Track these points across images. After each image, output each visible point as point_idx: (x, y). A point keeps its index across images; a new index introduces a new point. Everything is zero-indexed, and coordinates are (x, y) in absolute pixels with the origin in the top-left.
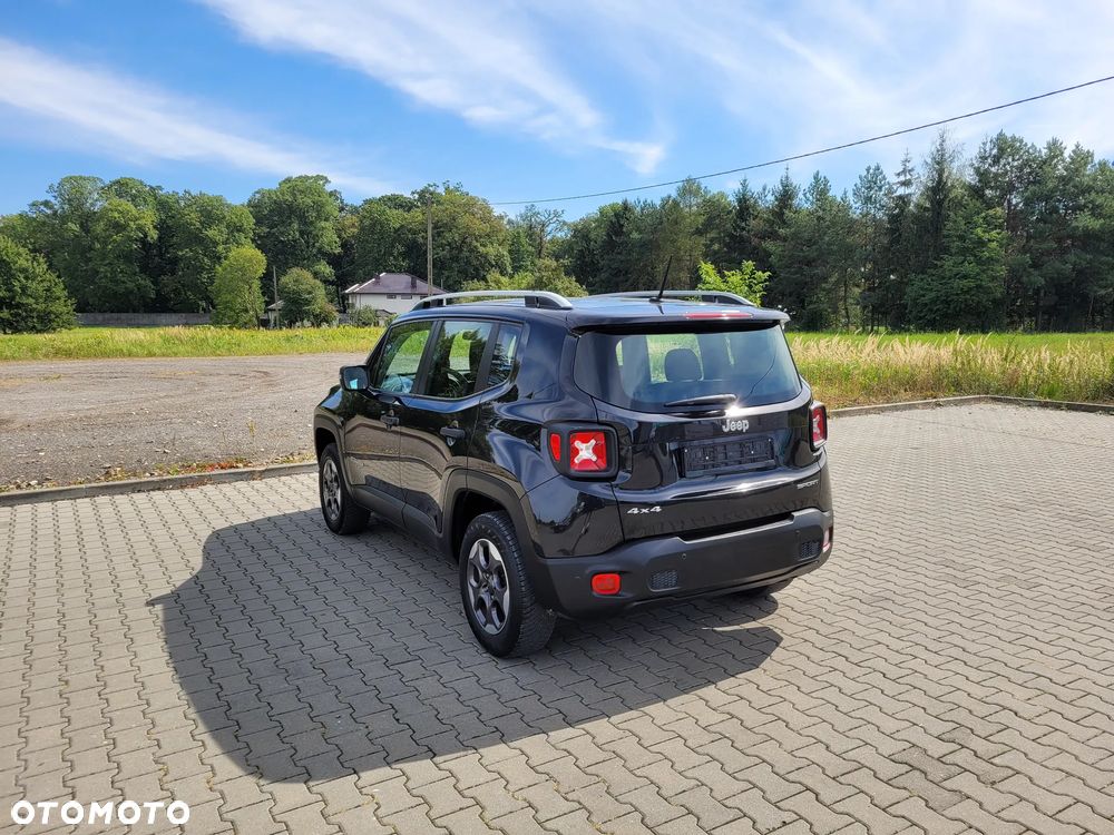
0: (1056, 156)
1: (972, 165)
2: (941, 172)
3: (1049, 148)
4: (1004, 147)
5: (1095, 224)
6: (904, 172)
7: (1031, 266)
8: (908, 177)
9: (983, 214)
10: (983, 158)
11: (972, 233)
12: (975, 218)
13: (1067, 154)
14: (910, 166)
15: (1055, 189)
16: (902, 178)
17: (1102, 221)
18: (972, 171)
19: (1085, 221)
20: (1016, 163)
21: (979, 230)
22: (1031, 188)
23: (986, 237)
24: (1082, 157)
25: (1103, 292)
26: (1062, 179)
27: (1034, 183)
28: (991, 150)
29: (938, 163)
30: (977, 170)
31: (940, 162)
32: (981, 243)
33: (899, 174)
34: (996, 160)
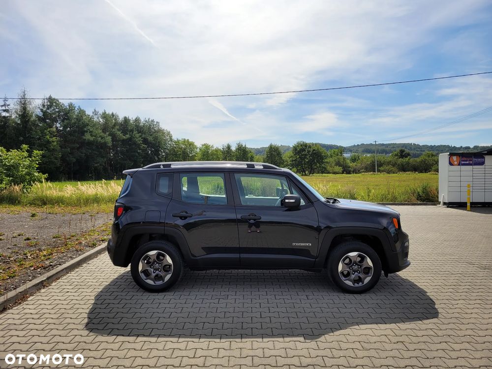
0: (72, 110)
1: (39, 108)
2: (25, 109)
3: (69, 106)
4: (52, 101)
5: (92, 139)
6: (4, 105)
7: (70, 154)
8: (7, 108)
9: (49, 130)
10: (44, 106)
11: (45, 138)
12: (45, 131)
13: (76, 109)
14: (8, 103)
15: (75, 123)
16: (4, 108)
17: (94, 137)
18: (39, 111)
19: (88, 137)
20: (57, 110)
21: (48, 137)
22: (65, 121)
23: (51, 140)
24: (82, 112)
25: (96, 165)
26: (77, 119)
27: (67, 119)
28: (47, 102)
29: (23, 104)
30: (42, 110)
31: (24, 103)
32: (48, 142)
33: (2, 106)
34: (49, 107)
